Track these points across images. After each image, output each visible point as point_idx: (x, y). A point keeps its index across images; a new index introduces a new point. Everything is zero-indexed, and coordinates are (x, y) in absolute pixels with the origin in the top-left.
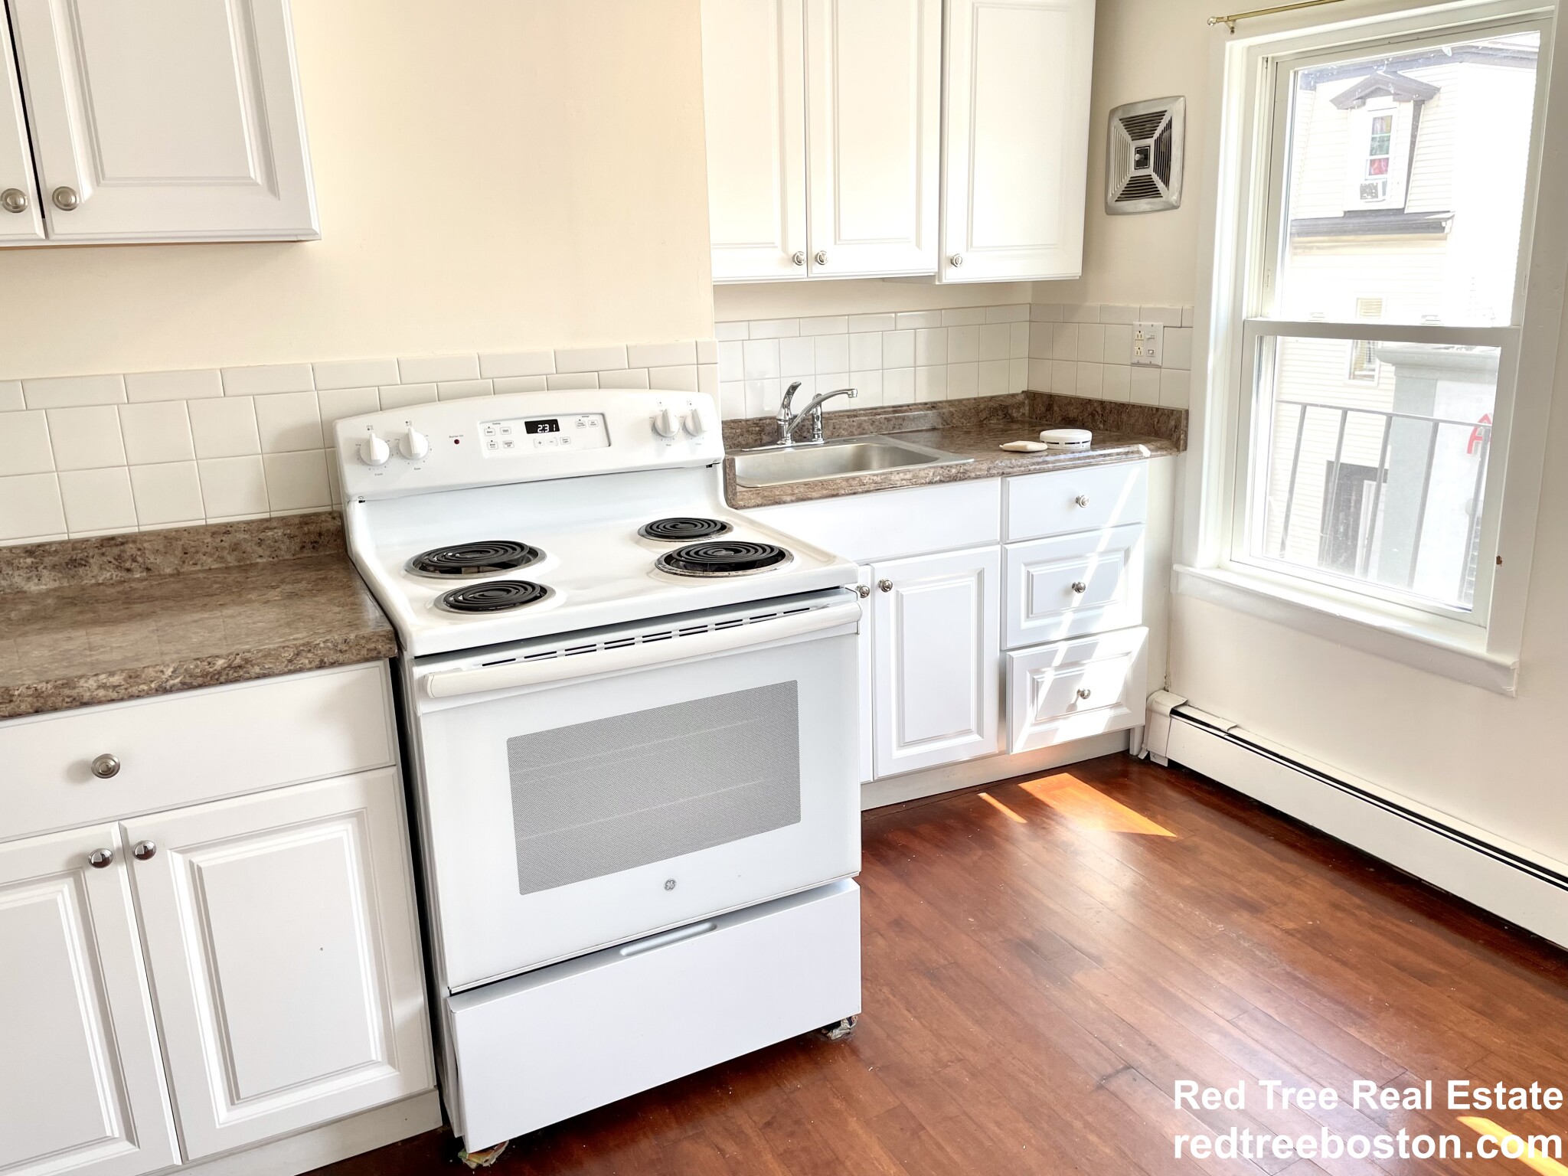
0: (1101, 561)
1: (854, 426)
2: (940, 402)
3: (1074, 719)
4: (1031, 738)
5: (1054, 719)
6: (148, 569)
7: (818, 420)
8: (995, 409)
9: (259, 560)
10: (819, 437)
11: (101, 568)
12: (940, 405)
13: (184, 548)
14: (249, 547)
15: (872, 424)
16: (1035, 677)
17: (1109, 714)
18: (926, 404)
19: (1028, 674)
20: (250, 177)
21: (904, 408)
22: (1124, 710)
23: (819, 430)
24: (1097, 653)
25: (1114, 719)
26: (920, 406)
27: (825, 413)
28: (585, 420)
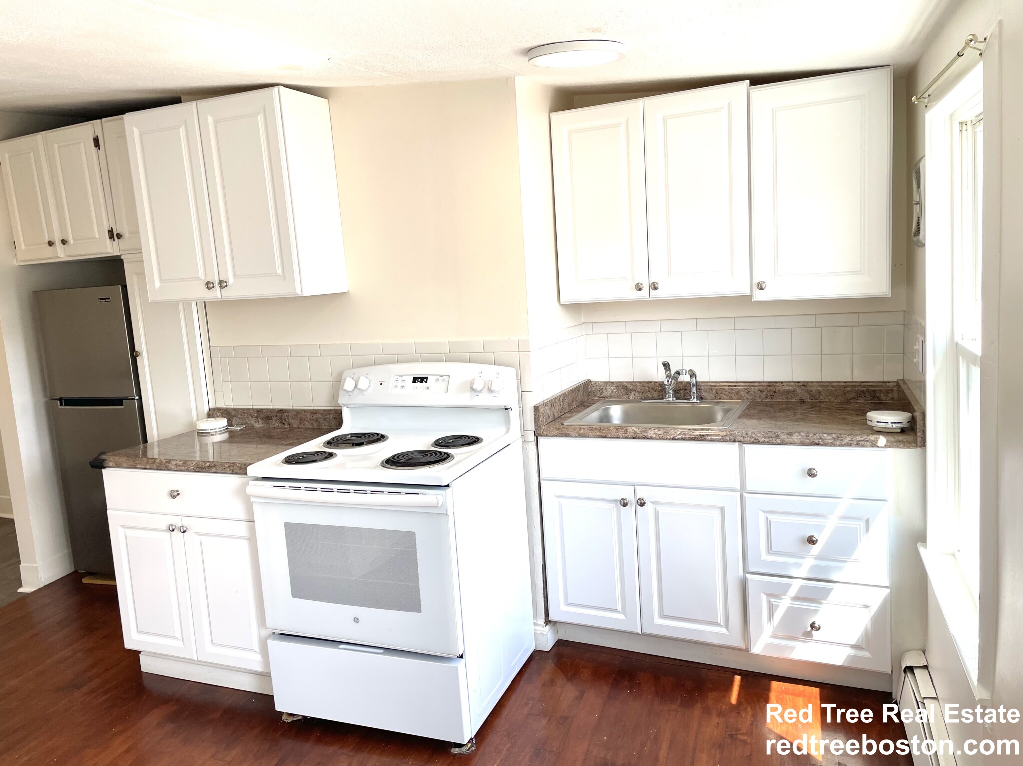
0: (838, 523)
1: (732, 393)
2: (812, 382)
3: (810, 645)
4: (768, 646)
5: (793, 638)
6: (289, 425)
7: (694, 387)
8: (862, 391)
9: (324, 427)
10: (694, 398)
11: (275, 422)
12: (811, 384)
13: (300, 418)
14: (321, 421)
15: (748, 393)
16: (771, 600)
17: (850, 651)
18: (798, 382)
19: (764, 598)
20: (277, 273)
21: (778, 384)
22: (866, 654)
23: (694, 393)
24: (831, 597)
25: (852, 658)
26: (792, 384)
27: (699, 382)
28: (441, 379)
